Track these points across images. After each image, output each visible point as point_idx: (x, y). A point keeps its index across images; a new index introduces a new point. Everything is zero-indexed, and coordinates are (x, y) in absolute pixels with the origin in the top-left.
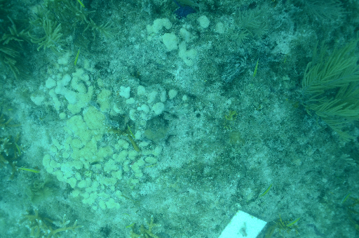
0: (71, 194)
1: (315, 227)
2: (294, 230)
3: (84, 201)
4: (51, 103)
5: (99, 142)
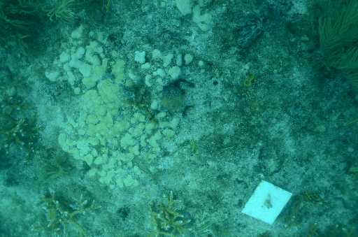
0: (88, 173)
1: (343, 200)
2: (321, 203)
3: (101, 180)
4: (65, 78)
5: (114, 116)
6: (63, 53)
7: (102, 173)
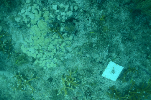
0: (34, 63)
1: (146, 71)
3: (40, 65)
4: (23, 20)
5: (45, 36)
6: (22, 9)
7: (40, 62)
